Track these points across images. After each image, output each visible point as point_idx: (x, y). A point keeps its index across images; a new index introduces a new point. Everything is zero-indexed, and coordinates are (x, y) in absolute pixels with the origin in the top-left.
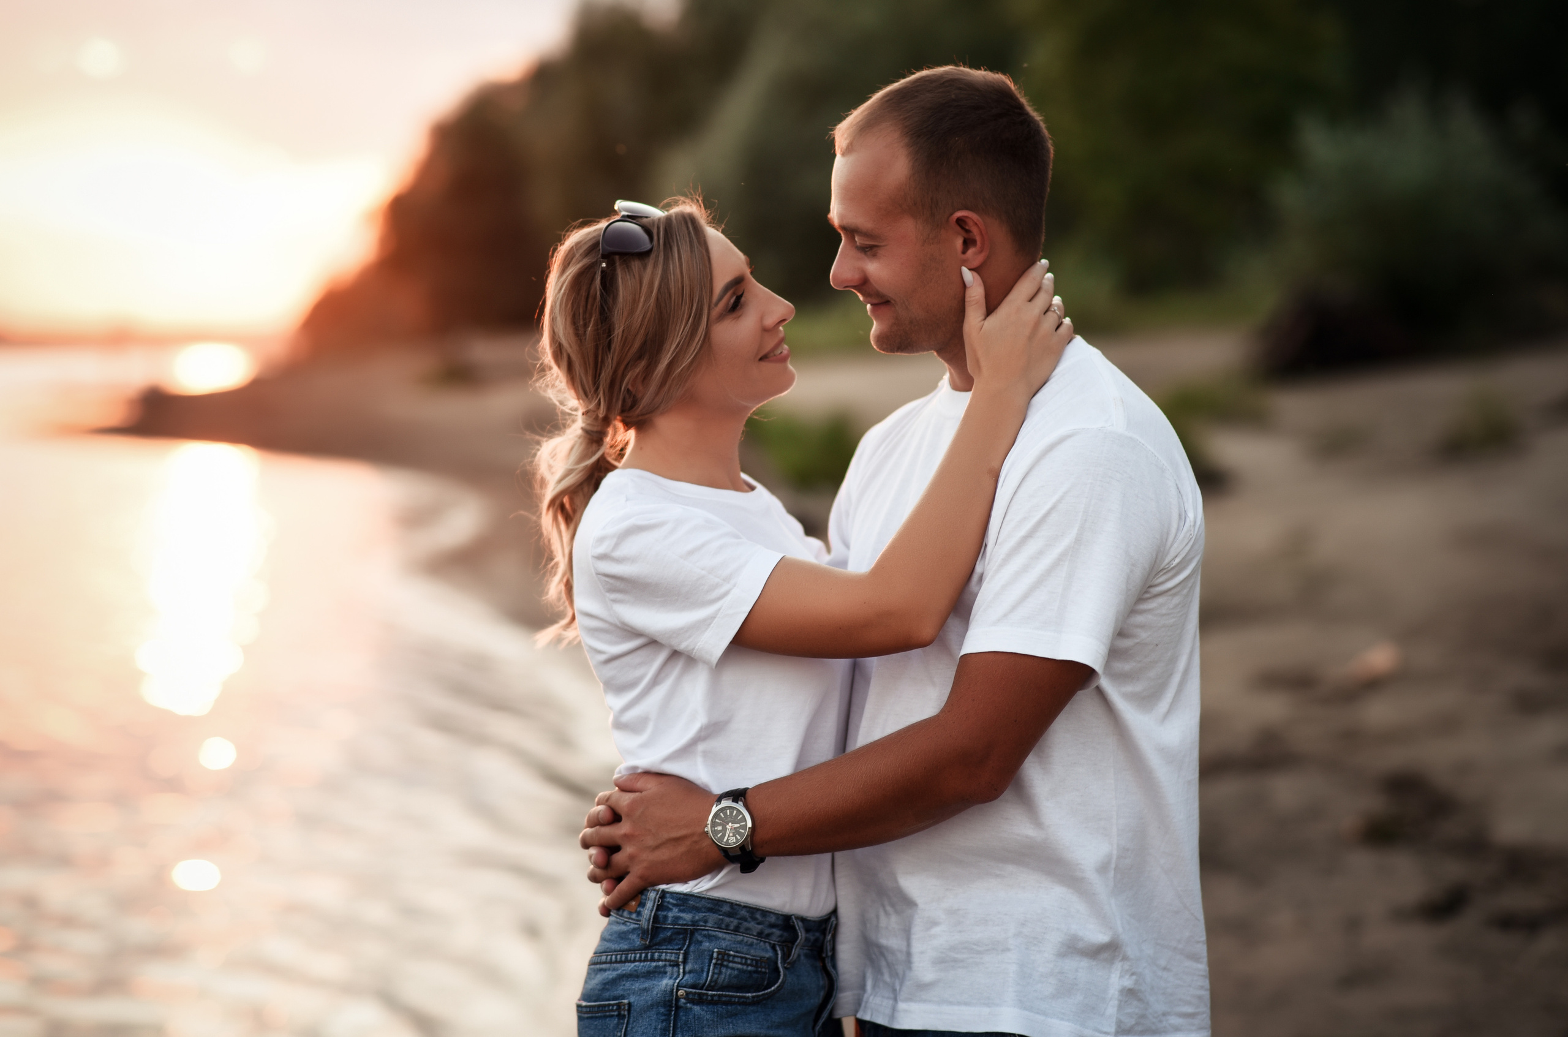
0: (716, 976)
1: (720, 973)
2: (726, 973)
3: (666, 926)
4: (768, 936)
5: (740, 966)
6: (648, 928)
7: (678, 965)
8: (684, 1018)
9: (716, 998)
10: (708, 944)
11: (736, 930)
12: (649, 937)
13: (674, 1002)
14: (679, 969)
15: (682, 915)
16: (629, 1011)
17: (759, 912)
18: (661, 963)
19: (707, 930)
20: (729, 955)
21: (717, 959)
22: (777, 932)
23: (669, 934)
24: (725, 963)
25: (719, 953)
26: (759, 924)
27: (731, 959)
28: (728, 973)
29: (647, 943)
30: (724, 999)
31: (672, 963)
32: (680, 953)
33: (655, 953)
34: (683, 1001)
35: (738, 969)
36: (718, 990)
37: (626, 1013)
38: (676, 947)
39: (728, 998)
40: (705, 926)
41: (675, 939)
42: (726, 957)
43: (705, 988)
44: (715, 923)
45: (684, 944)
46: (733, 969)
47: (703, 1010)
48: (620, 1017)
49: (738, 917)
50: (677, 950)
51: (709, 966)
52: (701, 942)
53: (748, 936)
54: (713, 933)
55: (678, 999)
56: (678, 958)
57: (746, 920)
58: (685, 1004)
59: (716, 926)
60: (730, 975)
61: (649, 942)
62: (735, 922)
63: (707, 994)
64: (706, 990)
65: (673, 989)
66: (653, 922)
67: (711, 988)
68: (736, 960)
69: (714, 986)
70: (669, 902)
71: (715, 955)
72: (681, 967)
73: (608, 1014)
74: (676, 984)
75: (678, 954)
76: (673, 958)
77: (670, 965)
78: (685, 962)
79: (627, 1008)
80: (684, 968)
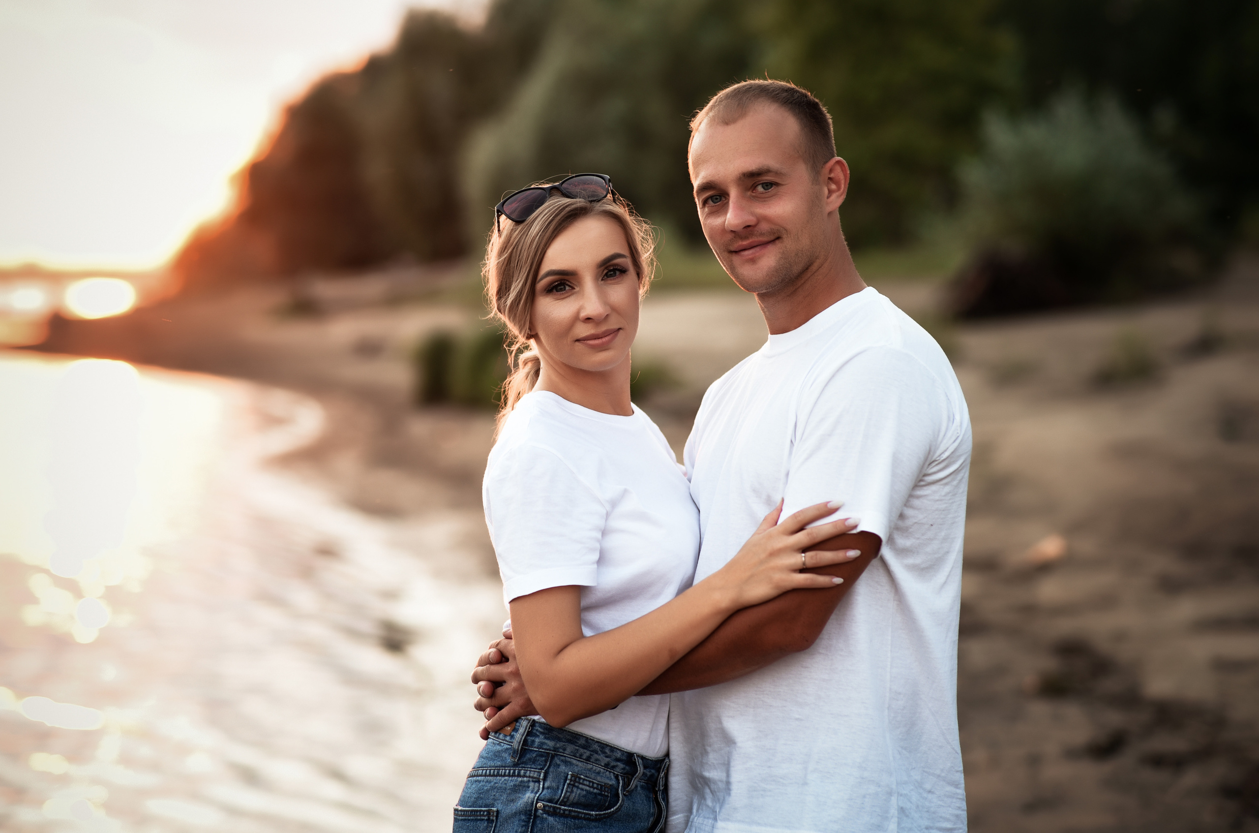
0: (568, 794)
1: (572, 792)
2: (576, 793)
3: (532, 749)
4: (614, 767)
5: (588, 788)
6: (518, 749)
7: (539, 782)
8: (540, 826)
9: (567, 812)
10: (564, 767)
11: (588, 759)
12: (518, 756)
13: (533, 812)
14: (540, 784)
15: (546, 741)
16: (497, 817)
17: (608, 748)
18: (525, 779)
19: (565, 756)
20: (580, 778)
21: (571, 780)
22: (621, 765)
23: (534, 755)
24: (577, 784)
25: (572, 776)
26: (607, 757)
27: (581, 781)
28: (578, 793)
29: (516, 761)
30: (573, 814)
31: (534, 780)
32: (541, 772)
33: (521, 770)
34: (541, 811)
35: (586, 790)
36: (569, 806)
37: (494, 818)
38: (539, 767)
39: (576, 814)
40: (564, 753)
41: (539, 760)
42: (577, 780)
43: (559, 803)
44: (572, 752)
45: (546, 765)
46: (582, 789)
47: (556, 821)
48: (489, 821)
49: (591, 749)
50: (539, 769)
51: (564, 785)
52: (559, 765)
53: (597, 765)
54: (569, 760)
55: (536, 809)
56: (540, 776)
57: (597, 753)
58: (542, 814)
59: (572, 754)
60: (579, 794)
61: (518, 760)
62: (588, 753)
63: (560, 808)
64: (559, 805)
65: (533, 802)
66: (522, 744)
67: (563, 803)
68: (585, 782)
69: (567, 802)
70: (537, 730)
71: (569, 777)
72: (542, 783)
73: (479, 818)
74: (536, 798)
75: (540, 773)
76: (535, 776)
77: (533, 781)
78: (545, 779)
79: (495, 814)
80: (544, 785)
